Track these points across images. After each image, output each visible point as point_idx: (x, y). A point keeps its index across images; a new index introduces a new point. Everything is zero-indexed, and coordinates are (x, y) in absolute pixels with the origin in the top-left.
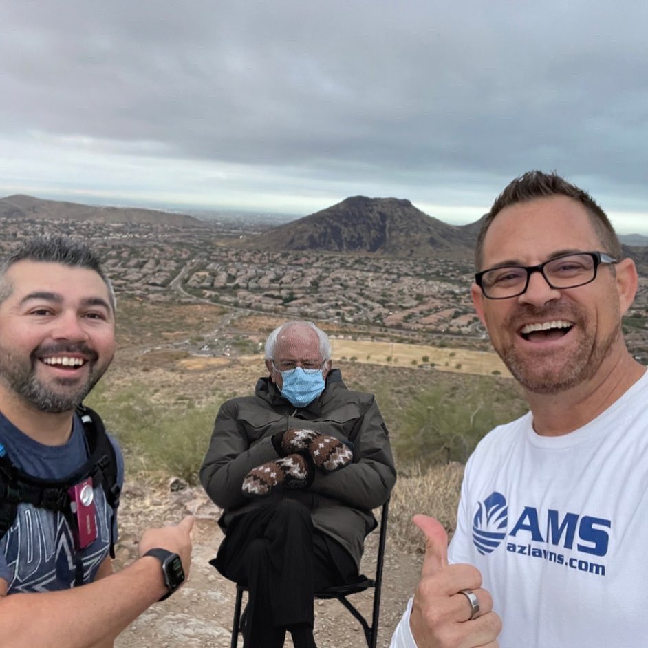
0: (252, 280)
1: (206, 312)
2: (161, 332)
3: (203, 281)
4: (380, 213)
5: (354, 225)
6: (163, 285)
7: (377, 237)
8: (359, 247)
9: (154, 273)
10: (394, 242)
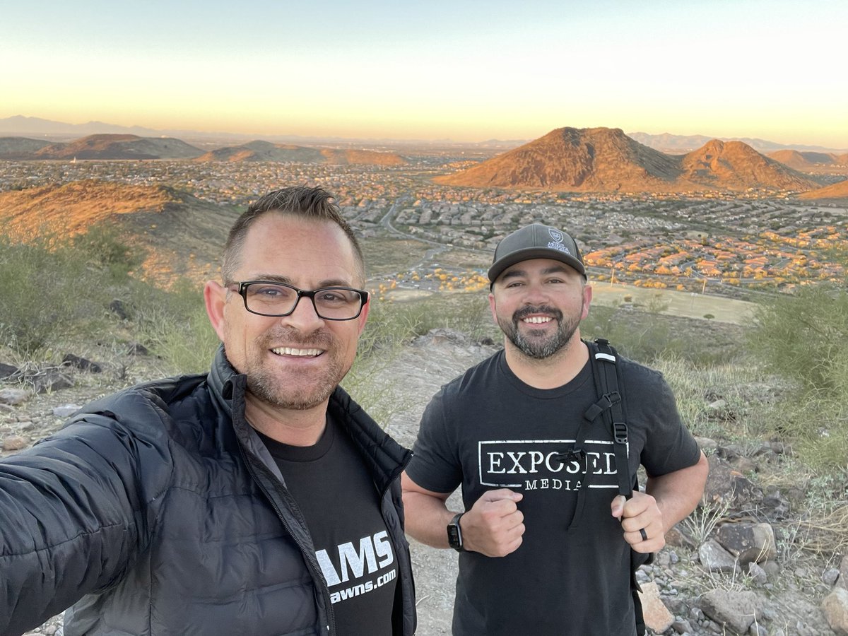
0: (455, 217)
1: (411, 247)
2: (372, 265)
3: (409, 218)
4: (588, 145)
5: (559, 159)
6: (375, 222)
7: (583, 171)
8: (563, 181)
9: (367, 211)
10: (602, 176)
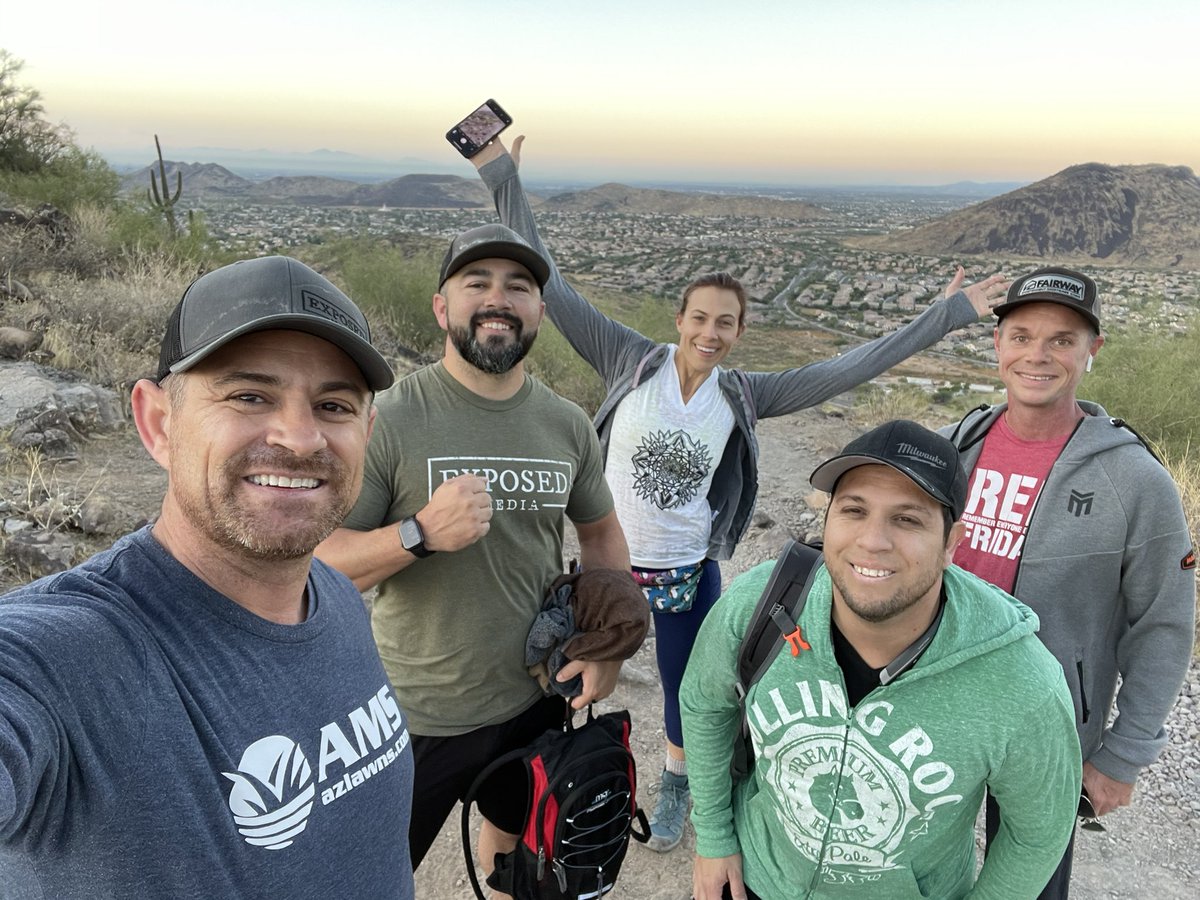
0: (889, 298)
1: (816, 341)
3: (817, 297)
4: (1125, 191)
6: (764, 302)
9: (754, 285)
10: (1146, 241)
